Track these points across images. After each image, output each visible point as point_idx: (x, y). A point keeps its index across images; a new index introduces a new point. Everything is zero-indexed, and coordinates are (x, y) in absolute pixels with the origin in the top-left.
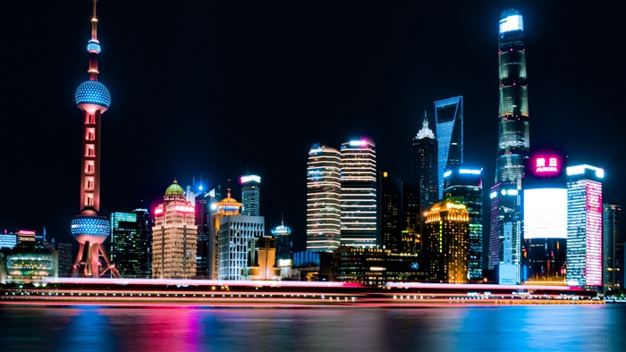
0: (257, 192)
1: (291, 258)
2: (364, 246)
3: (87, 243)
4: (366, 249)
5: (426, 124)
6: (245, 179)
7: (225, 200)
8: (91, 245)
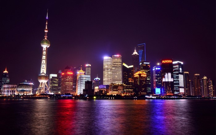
0: (90, 69)
1: (98, 86)
2: (118, 83)
3: (42, 83)
4: (118, 84)
5: (135, 51)
6: (87, 65)
7: (80, 71)
8: (43, 83)
